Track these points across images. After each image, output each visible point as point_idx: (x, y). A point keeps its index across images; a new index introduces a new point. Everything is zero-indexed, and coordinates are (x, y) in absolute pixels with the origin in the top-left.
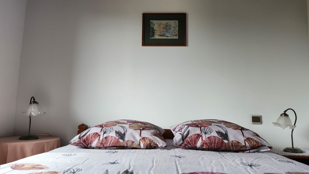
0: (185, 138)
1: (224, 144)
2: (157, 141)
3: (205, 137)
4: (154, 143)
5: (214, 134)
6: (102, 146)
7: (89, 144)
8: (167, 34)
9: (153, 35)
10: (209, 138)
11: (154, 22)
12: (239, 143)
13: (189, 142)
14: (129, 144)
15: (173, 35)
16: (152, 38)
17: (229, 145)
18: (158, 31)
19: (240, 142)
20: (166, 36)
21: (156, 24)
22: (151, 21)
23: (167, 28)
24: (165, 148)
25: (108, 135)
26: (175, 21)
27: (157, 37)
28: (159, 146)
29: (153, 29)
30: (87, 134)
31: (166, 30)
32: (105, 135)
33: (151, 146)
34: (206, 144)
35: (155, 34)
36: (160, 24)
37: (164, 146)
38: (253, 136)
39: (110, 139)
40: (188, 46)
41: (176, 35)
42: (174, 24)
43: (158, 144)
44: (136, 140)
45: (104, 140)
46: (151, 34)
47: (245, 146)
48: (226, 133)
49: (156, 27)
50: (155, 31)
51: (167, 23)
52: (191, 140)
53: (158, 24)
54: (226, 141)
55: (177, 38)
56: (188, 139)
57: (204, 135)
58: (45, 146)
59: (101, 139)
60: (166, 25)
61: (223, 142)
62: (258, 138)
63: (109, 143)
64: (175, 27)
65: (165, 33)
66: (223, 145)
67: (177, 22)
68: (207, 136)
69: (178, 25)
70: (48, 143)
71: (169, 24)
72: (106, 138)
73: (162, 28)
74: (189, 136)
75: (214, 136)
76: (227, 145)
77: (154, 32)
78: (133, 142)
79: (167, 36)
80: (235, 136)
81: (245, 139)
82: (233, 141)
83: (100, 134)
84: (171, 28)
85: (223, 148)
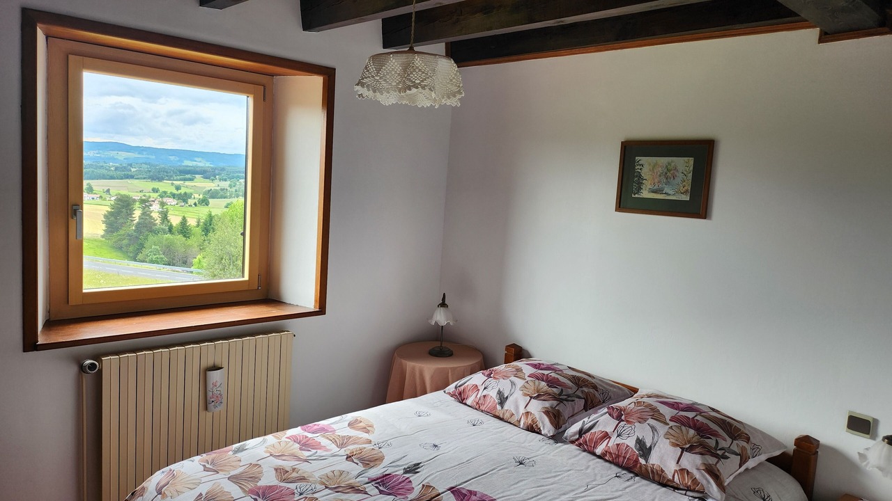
0: (585, 433)
1: (639, 465)
2: (543, 423)
3: (614, 441)
4: (537, 425)
5: (631, 442)
6: (477, 407)
7: (464, 399)
8: (667, 190)
9: (639, 189)
10: (618, 445)
11: (644, 160)
12: (662, 471)
13: (586, 442)
14: (507, 416)
15: (678, 192)
16: (636, 196)
17: (646, 469)
18: (650, 182)
19: (666, 472)
20: (664, 192)
21: (647, 166)
22: (637, 158)
23: (668, 175)
24: (552, 437)
25: (488, 393)
26: (686, 159)
27: (645, 194)
28: (543, 433)
29: (640, 176)
30: (466, 384)
31: (667, 178)
32: (485, 392)
33: (533, 429)
34: (610, 453)
35: (643, 187)
36: (656, 165)
37: (549, 435)
38: (698, 469)
39: (488, 400)
40: (710, 219)
41: (686, 192)
42: (684, 165)
43: (541, 429)
44: (518, 413)
45: (482, 398)
46: (635, 186)
47: (673, 481)
48: (650, 447)
49: (645, 172)
50: (644, 181)
51: (669, 164)
52: (591, 440)
53: (650, 164)
54: (642, 461)
55: (686, 198)
56: (588, 436)
57: (613, 438)
58: (450, 374)
59: (478, 396)
60: (667, 167)
61: (637, 461)
62: (704, 476)
63: (485, 406)
64: (685, 173)
65: (664, 185)
66: (636, 465)
67: (691, 160)
68: (619, 441)
69: (692, 168)
70: (453, 369)
71: (673, 164)
72: (484, 396)
73: (659, 173)
74: (593, 431)
75: (628, 446)
76: (643, 469)
77: (642, 183)
78: (513, 414)
79: (666, 193)
80: (661, 458)
81: (677, 469)
82: (653, 465)
83: (479, 388)
84: (676, 176)
85: (636, 470)
